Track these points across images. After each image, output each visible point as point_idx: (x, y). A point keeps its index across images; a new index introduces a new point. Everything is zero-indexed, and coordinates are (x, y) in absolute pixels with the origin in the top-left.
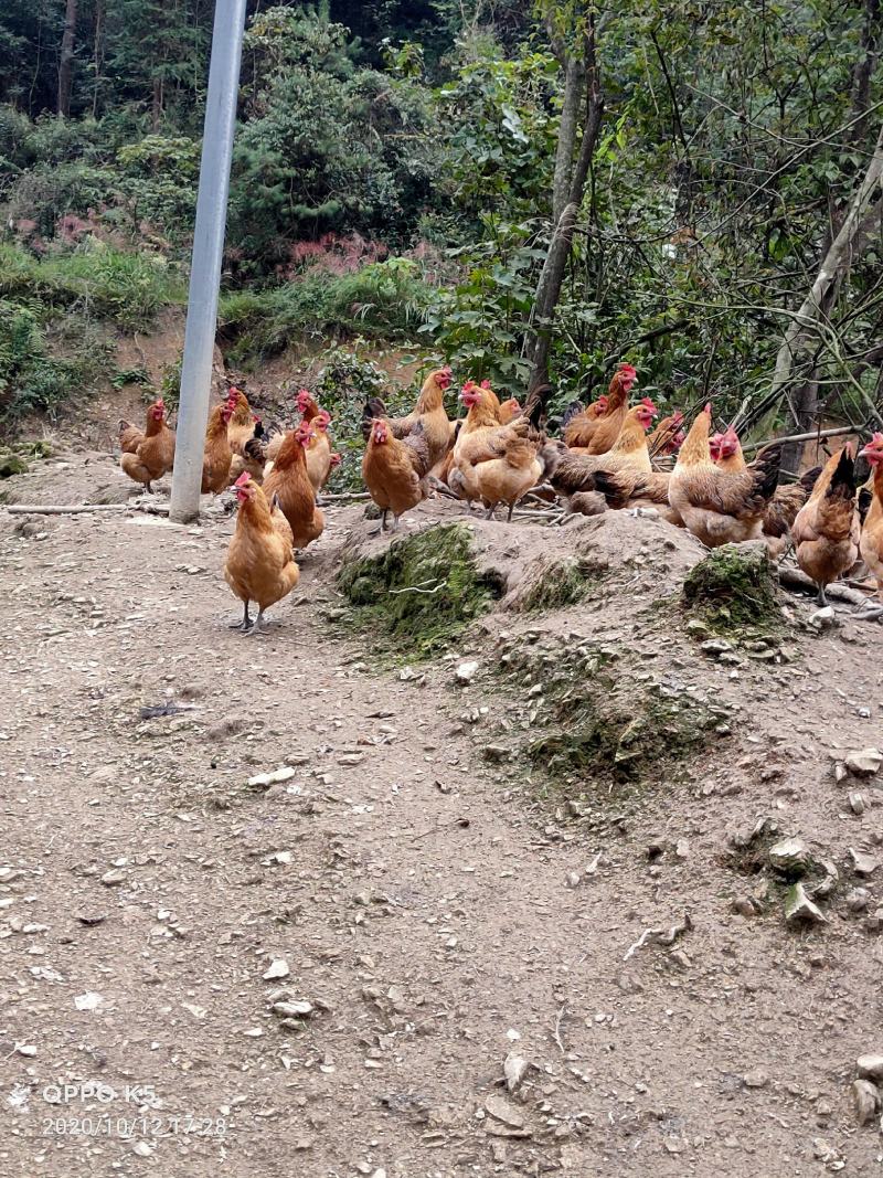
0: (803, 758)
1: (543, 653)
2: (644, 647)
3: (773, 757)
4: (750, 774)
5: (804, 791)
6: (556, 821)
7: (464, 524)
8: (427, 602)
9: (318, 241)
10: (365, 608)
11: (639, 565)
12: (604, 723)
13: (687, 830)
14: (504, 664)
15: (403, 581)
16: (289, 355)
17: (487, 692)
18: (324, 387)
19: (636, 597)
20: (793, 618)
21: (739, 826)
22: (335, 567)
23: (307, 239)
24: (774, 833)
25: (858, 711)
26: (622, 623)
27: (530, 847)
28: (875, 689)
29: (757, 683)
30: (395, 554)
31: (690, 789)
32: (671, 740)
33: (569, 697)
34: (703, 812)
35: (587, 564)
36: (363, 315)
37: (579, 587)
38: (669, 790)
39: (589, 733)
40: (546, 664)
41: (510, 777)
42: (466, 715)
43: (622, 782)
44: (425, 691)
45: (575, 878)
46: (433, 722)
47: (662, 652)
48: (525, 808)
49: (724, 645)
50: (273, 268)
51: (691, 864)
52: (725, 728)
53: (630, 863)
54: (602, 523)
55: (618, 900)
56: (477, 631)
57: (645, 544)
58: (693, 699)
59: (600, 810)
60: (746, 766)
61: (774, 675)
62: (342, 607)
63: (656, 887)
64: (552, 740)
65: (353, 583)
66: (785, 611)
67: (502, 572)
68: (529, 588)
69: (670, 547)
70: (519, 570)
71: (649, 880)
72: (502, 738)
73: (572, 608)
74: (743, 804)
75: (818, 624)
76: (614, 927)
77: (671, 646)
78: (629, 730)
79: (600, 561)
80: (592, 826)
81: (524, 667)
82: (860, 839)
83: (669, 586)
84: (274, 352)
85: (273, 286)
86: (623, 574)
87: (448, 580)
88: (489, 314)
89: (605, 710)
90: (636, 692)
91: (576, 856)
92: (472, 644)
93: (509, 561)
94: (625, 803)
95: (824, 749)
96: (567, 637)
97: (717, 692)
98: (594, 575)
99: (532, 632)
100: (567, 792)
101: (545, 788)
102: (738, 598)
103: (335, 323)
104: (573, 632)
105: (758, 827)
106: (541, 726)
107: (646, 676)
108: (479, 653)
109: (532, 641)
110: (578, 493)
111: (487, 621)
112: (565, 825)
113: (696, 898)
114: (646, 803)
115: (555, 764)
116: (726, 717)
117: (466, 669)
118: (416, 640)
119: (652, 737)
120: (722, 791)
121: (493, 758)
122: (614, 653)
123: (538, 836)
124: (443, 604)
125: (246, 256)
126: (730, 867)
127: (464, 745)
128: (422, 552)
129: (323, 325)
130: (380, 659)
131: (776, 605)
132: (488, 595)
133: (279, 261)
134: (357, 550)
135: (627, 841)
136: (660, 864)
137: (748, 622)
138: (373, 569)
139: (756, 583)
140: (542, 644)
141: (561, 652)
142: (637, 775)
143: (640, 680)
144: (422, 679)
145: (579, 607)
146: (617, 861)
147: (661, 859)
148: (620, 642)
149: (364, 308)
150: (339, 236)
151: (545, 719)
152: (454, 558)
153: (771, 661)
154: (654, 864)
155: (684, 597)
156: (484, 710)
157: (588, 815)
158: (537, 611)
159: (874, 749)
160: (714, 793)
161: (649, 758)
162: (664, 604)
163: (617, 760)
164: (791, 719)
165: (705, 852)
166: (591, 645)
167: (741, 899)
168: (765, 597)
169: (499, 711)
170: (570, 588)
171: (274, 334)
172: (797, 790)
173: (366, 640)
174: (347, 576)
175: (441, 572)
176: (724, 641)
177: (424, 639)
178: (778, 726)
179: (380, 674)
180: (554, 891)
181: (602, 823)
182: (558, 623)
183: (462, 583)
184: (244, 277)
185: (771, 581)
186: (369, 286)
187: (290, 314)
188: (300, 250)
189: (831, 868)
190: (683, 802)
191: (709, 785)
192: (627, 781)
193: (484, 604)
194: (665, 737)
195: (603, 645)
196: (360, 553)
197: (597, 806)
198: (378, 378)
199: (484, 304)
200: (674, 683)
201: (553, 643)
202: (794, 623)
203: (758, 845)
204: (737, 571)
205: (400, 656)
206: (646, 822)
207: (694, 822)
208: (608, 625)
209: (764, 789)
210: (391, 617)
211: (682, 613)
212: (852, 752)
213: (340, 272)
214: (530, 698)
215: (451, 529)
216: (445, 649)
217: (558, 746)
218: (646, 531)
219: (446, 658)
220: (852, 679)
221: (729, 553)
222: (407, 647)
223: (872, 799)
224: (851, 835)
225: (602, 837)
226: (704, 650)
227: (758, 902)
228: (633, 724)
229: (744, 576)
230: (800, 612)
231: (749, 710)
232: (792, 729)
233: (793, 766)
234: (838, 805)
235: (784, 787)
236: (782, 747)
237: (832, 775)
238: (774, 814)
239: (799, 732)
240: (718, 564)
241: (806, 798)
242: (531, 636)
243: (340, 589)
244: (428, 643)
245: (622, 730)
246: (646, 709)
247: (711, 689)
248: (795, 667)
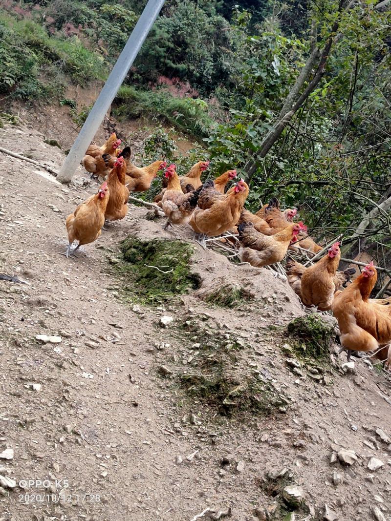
0: (317, 442)
1: (207, 328)
2: (258, 348)
3: (303, 435)
4: (287, 440)
5: (312, 461)
6: (182, 421)
7: (192, 245)
8: (160, 275)
9: (171, 79)
10: (129, 264)
11: (269, 302)
12: (225, 381)
13: (246, 456)
14: (186, 325)
15: (152, 260)
16: (139, 121)
17: (172, 336)
18: (149, 143)
19: (262, 318)
20: (334, 362)
21: (273, 466)
22: (123, 236)
23: (167, 76)
24: (290, 479)
25: (351, 425)
26: (251, 329)
27: (164, 431)
28: (363, 417)
29: (307, 390)
30: (154, 245)
31: (255, 434)
32: (255, 403)
33: (212, 358)
34: (257, 450)
35: (244, 291)
36: (177, 118)
37: (236, 301)
38: (243, 429)
39: (215, 382)
40: (206, 335)
41: (167, 387)
42: (157, 344)
43: (222, 414)
44: (142, 322)
45: (180, 460)
46: (140, 340)
47: (266, 355)
48: (168, 408)
49: (298, 364)
50: (147, 82)
51: (242, 477)
52: (283, 409)
53: (211, 462)
54: (259, 273)
55: (197, 482)
56: (178, 301)
57: (276, 293)
58: (273, 387)
59: (205, 425)
60: (288, 434)
61: (317, 390)
62: (119, 258)
63: (219, 482)
64: (195, 377)
65: (128, 249)
66: (332, 357)
67: (202, 277)
68: (212, 291)
69: (287, 299)
70: (210, 280)
71: (217, 477)
72: (171, 364)
73: (229, 310)
74: (279, 455)
75: (345, 370)
76: (191, 498)
77: (271, 353)
78: (236, 390)
79: (251, 292)
80: (199, 433)
81: (195, 331)
82: (332, 500)
83: (280, 320)
84: (133, 117)
85: (144, 89)
86: (260, 303)
87: (174, 269)
88: (238, 146)
89: (227, 374)
90: (246, 371)
91: (184, 446)
92: (174, 307)
93: (207, 273)
94: (219, 427)
95: (328, 441)
96: (222, 325)
97: (286, 388)
98: (245, 298)
99: (205, 315)
100: (192, 408)
101: (182, 401)
102: (313, 342)
103: (164, 116)
104: (226, 324)
105: (283, 473)
106: (192, 366)
107: (254, 365)
108: (175, 313)
109: (204, 320)
110: (248, 248)
111: (185, 298)
112: (185, 426)
113: (238, 498)
114: (230, 432)
115: (192, 390)
116: (286, 404)
117: (167, 319)
118: (147, 292)
119: (246, 398)
120: (271, 443)
121: (163, 373)
122: (243, 345)
123: (169, 427)
124: (167, 280)
125: (138, 72)
126: (261, 487)
127: (151, 359)
128: (167, 250)
129: (159, 115)
130: (126, 294)
131: (329, 352)
132: (190, 285)
133: (151, 80)
134: (136, 233)
135: (213, 449)
136: (226, 470)
137: (313, 356)
138: (141, 247)
139: (324, 338)
140: (208, 323)
141: (216, 332)
142: (231, 415)
143: (250, 366)
144: (143, 315)
145: (232, 311)
146: (205, 458)
147: (227, 467)
148: (247, 340)
149: (179, 115)
150: (181, 80)
151: (195, 364)
152: (181, 260)
153: (317, 381)
154: (222, 468)
155: (286, 330)
156: (168, 345)
157: (199, 426)
158: (211, 304)
159: (353, 452)
160: (266, 442)
161: (240, 408)
162: (275, 329)
163: (224, 403)
164: (317, 418)
165: (251, 473)
166: (232, 335)
167: (261, 509)
168: (326, 347)
169: (175, 349)
170: (232, 300)
171: (137, 110)
172: (309, 459)
173: (124, 281)
174: (127, 244)
175: (173, 264)
176: (298, 362)
177: (151, 293)
178: (310, 419)
179: (124, 303)
180: (167, 463)
181: (204, 433)
182: (220, 316)
183: (181, 274)
184: (133, 81)
185: (331, 339)
186: (185, 106)
187: (146, 104)
188: (162, 79)
189: (312, 511)
190: (249, 440)
191: (266, 436)
192: (225, 415)
193: (187, 289)
194: (252, 401)
195: (238, 338)
196: (137, 235)
197: (205, 422)
198: (173, 148)
199: (238, 140)
200: (267, 374)
201: (213, 325)
202: (334, 365)
203: (279, 482)
204: (318, 329)
205: (137, 297)
206: (227, 443)
207: (251, 454)
208: (244, 328)
209: (292, 451)
210: (140, 275)
211: (282, 338)
212: (343, 449)
213: (175, 96)
214: (192, 349)
215: (185, 245)
216: (160, 303)
217: (197, 382)
218: (278, 286)
219: (158, 308)
220: (353, 406)
221: (317, 318)
222: (142, 293)
223: (344, 479)
224: (327, 495)
225: (202, 441)
226: (287, 362)
227: (269, 514)
228: (239, 388)
229: (320, 333)
230: (338, 360)
231: (299, 405)
232: (317, 424)
233: (311, 445)
234: (327, 476)
235: (303, 455)
236: (309, 432)
237: (329, 458)
238: (293, 468)
239: (320, 427)
240: (310, 322)
241: (313, 465)
242: (205, 317)
243: (121, 248)
244: (153, 297)
245: (232, 388)
246: (248, 383)
247: (283, 385)
248: (327, 389)
